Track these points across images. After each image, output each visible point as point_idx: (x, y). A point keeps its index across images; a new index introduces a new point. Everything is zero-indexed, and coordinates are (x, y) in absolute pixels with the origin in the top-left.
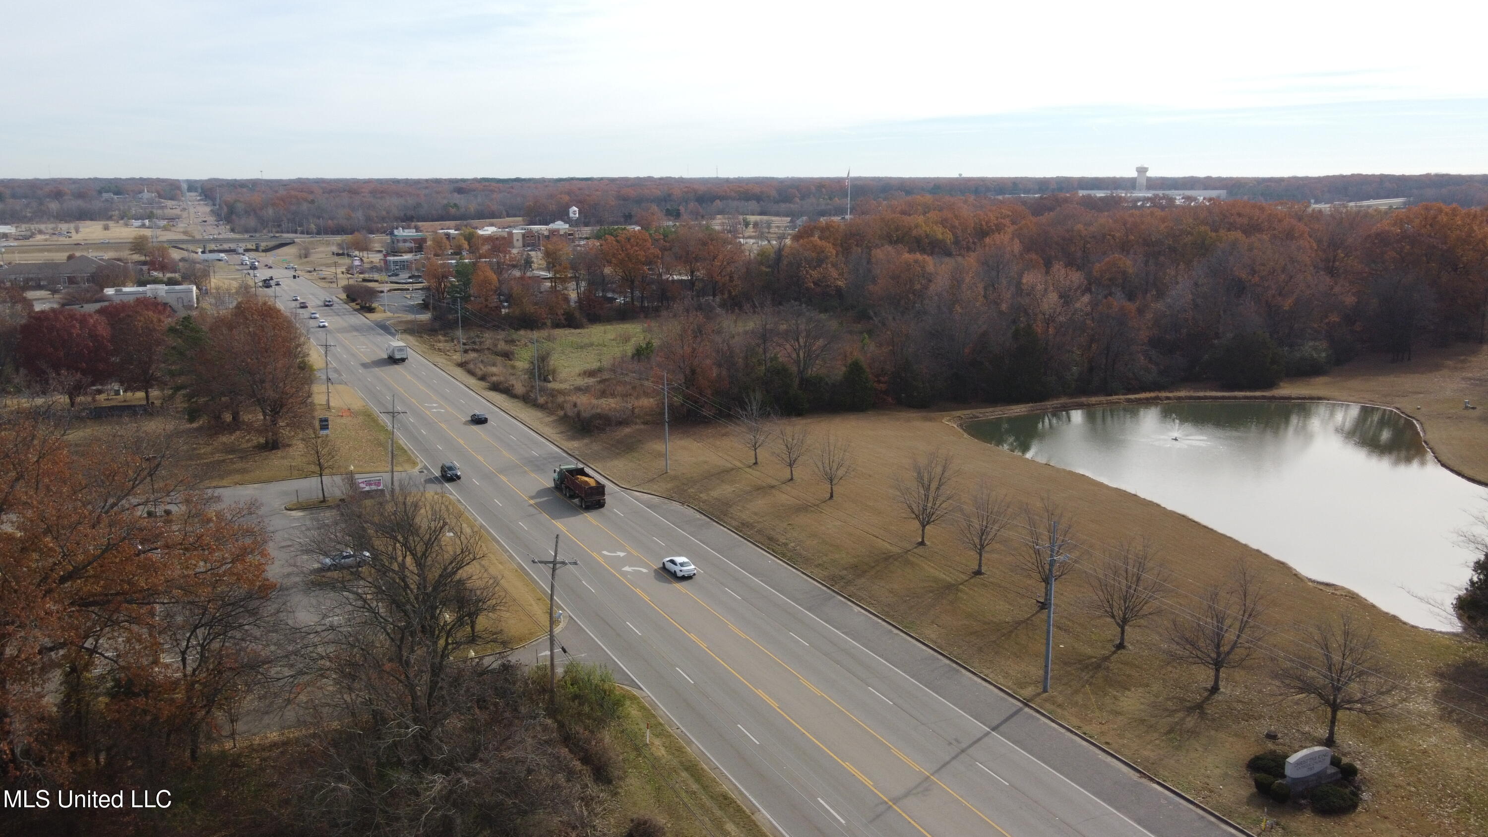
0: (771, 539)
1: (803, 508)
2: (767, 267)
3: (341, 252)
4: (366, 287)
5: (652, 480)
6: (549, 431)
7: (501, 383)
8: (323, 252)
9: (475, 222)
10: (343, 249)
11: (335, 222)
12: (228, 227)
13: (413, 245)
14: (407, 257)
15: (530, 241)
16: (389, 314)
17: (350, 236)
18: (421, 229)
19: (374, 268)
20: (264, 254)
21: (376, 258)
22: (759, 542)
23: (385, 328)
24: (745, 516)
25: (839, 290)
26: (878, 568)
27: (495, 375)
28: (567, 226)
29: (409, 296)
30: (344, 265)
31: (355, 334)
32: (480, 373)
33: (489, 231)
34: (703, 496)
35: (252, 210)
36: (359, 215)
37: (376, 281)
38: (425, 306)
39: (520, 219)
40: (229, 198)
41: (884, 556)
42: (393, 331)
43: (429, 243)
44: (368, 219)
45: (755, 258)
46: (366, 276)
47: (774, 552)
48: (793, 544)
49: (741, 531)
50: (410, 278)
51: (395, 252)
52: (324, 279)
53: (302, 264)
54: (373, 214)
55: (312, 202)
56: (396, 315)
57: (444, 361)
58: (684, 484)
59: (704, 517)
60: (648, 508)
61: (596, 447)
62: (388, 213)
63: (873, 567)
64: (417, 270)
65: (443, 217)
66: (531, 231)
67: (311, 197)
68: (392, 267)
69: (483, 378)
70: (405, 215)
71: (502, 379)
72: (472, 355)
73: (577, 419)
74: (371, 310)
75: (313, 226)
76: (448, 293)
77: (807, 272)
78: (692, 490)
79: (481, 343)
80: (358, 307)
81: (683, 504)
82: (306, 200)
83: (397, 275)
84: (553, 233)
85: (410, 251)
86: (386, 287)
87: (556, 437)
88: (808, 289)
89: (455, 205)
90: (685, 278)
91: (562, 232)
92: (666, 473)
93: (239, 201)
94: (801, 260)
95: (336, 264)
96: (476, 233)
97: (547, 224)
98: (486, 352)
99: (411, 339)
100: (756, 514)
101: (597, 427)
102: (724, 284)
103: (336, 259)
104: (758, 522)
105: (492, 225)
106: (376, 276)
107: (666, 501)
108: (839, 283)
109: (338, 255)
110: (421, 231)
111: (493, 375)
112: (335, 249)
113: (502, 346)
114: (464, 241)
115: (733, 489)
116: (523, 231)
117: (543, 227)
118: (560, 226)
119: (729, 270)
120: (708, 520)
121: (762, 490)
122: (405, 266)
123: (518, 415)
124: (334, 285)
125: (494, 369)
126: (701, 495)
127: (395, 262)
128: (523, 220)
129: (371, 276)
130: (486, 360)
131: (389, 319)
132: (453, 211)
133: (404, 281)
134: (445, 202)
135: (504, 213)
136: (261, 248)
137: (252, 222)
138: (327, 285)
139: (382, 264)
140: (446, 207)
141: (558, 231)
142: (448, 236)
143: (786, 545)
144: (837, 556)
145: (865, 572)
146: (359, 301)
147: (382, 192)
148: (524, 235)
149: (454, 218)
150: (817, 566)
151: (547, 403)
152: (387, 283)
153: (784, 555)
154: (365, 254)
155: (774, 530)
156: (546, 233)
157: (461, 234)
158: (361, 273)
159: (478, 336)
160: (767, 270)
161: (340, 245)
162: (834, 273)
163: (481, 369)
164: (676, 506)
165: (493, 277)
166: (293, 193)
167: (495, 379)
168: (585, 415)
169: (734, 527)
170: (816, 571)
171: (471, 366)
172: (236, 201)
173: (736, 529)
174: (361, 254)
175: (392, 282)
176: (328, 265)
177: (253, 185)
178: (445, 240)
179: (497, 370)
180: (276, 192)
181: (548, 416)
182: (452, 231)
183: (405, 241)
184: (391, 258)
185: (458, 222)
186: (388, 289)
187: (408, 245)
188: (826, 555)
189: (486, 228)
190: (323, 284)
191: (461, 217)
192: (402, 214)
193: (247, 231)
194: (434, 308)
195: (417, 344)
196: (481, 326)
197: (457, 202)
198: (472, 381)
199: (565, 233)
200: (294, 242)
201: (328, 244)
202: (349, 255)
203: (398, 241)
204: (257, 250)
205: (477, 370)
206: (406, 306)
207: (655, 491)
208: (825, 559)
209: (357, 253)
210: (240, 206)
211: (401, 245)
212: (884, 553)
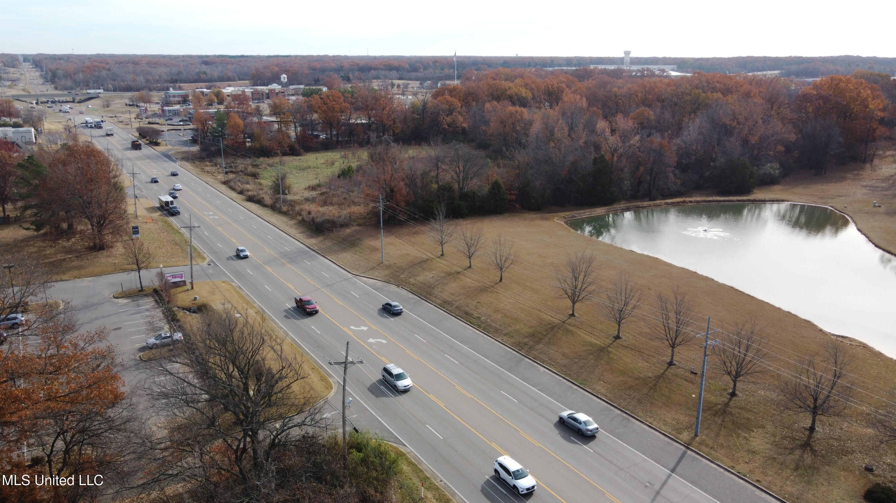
0: (467, 313)
1: (483, 290)
2: (417, 115)
3: (131, 103)
4: (153, 128)
5: (373, 269)
6: (294, 231)
7: (254, 196)
8: (119, 103)
9: (218, 84)
10: (133, 101)
11: (125, 83)
12: (53, 86)
13: (180, 99)
14: (177, 107)
15: (258, 97)
16: (170, 147)
17: (137, 93)
18: (183, 88)
19: (155, 115)
20: (78, 104)
21: (155, 108)
22: (459, 316)
23: (168, 157)
24: (445, 296)
25: (463, 129)
26: (549, 336)
27: (251, 191)
28: (280, 87)
29: (181, 134)
30: (134, 112)
31: (148, 161)
32: (239, 189)
33: (228, 90)
34: (412, 280)
35: (68, 75)
36: (141, 79)
37: (158, 124)
38: (194, 141)
39: (248, 82)
40: (53, 66)
41: (550, 326)
42: (175, 159)
43: (190, 98)
44: (148, 81)
45: (409, 108)
46: (151, 120)
47: (471, 323)
48: (484, 318)
49: (444, 308)
50: (180, 121)
51: (168, 104)
52: (122, 122)
53: (105, 112)
54: (150, 78)
55: (109, 70)
56: (175, 148)
57: (213, 180)
58: (397, 271)
59: (415, 297)
60: (375, 290)
61: (328, 243)
62: (160, 77)
63: (545, 335)
64: (185, 116)
65: (197, 80)
66: (256, 90)
67: (107, 67)
68: (167, 114)
69: (241, 193)
70: (172, 79)
71: (255, 193)
72: (231, 176)
73: (312, 223)
74: (157, 144)
75: (110, 86)
76: (210, 133)
77: (443, 118)
78: (403, 276)
79: (236, 167)
80: (148, 142)
81: (398, 286)
82: (104, 68)
83: (171, 120)
84: (271, 91)
85: (179, 103)
86: (165, 128)
87: (300, 236)
88: (443, 129)
89: (204, 73)
90: (363, 121)
91: (277, 91)
92: (382, 263)
93: (59, 69)
94: (439, 110)
95: (130, 112)
96: (221, 91)
97: (267, 86)
98: (241, 173)
99: (187, 165)
100: (452, 294)
101: (327, 229)
102: (390, 126)
103: (129, 108)
104: (456, 301)
105: (230, 86)
106: (157, 120)
107: (386, 284)
108: (465, 125)
109: (130, 105)
110: (183, 90)
111: (248, 191)
112: (127, 101)
113: (250, 169)
114: (214, 97)
115: (432, 275)
116: (252, 90)
117: (265, 88)
118: (275, 86)
119: (393, 116)
120: (419, 298)
121: (453, 275)
122: (176, 113)
123: (270, 219)
124: (129, 127)
125: (248, 187)
126: (410, 280)
127: (170, 111)
128: (250, 83)
129: (154, 120)
130: (241, 180)
131: (170, 150)
132: (203, 76)
133: (176, 124)
134: (197, 70)
135: (237, 78)
136: (76, 101)
137: (69, 83)
138: (124, 126)
139: (160, 111)
140: (198, 74)
141: (274, 90)
142: (203, 93)
143: (479, 318)
144: (518, 327)
145: (541, 339)
146: (148, 138)
147: (155, 63)
148: (252, 93)
149: (204, 81)
150: (506, 335)
151: (288, 211)
152: (165, 125)
153: (479, 326)
154: (148, 105)
155: (468, 306)
156: (267, 92)
157: (212, 92)
158: (146, 118)
159: (233, 162)
160: (418, 117)
161: (131, 99)
162: (461, 119)
163: (239, 186)
164: (393, 288)
165: (240, 122)
166: (95, 64)
167: (250, 193)
168: (318, 220)
169: (438, 304)
170: (505, 338)
171: (232, 184)
172: (57, 69)
173: (440, 306)
174: (145, 105)
175: (168, 125)
176: (123, 113)
177: (68, 58)
178: (201, 96)
179: (250, 187)
180: (84, 63)
181: (291, 220)
182: (205, 90)
183: (174, 96)
184: (166, 108)
185: (207, 84)
186: (167, 129)
187: (177, 99)
188: (510, 326)
189: (227, 88)
190: (121, 125)
191: (209, 81)
192: (170, 78)
193: (66, 89)
194: (201, 143)
195: (192, 168)
196: (233, 155)
197: (205, 70)
198: (234, 195)
199: (279, 91)
200: (98, 97)
201: (122, 98)
202: (137, 106)
203: (170, 96)
204: (73, 102)
205: (237, 187)
206: (181, 141)
207: (377, 277)
208: (510, 329)
209: (143, 104)
210: (60, 72)
211: (172, 99)
212: (550, 324)
